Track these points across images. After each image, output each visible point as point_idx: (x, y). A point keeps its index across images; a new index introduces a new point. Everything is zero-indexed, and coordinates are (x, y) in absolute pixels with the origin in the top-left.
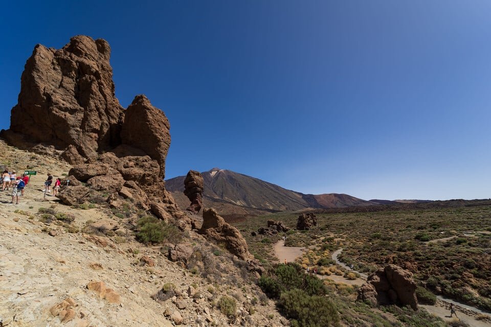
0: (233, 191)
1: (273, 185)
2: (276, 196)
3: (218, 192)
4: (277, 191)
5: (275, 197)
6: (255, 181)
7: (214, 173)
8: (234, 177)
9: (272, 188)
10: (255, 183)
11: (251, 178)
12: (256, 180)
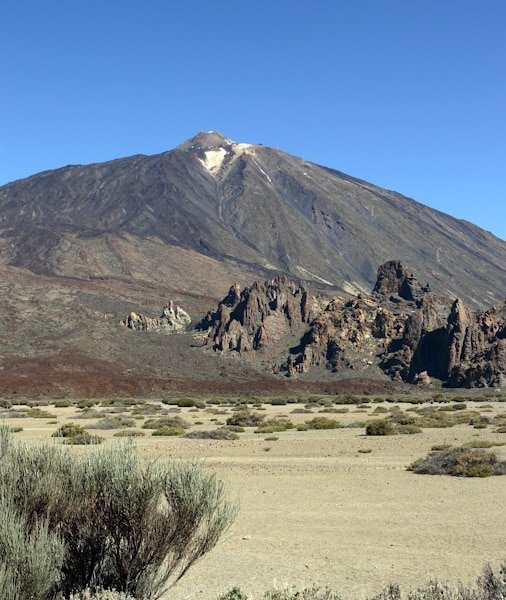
0: (317, 243)
1: (462, 225)
2: (482, 271)
3: (261, 245)
4: (483, 251)
5: (476, 275)
6: (392, 204)
7: (213, 160)
8: (307, 186)
9: (460, 235)
10: (392, 212)
11: (376, 192)
12: (394, 202)
